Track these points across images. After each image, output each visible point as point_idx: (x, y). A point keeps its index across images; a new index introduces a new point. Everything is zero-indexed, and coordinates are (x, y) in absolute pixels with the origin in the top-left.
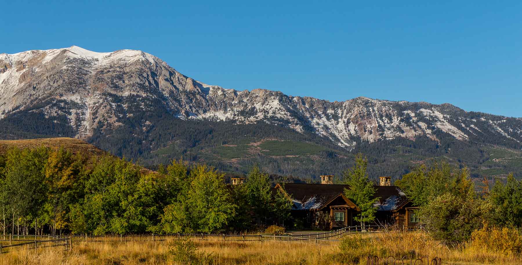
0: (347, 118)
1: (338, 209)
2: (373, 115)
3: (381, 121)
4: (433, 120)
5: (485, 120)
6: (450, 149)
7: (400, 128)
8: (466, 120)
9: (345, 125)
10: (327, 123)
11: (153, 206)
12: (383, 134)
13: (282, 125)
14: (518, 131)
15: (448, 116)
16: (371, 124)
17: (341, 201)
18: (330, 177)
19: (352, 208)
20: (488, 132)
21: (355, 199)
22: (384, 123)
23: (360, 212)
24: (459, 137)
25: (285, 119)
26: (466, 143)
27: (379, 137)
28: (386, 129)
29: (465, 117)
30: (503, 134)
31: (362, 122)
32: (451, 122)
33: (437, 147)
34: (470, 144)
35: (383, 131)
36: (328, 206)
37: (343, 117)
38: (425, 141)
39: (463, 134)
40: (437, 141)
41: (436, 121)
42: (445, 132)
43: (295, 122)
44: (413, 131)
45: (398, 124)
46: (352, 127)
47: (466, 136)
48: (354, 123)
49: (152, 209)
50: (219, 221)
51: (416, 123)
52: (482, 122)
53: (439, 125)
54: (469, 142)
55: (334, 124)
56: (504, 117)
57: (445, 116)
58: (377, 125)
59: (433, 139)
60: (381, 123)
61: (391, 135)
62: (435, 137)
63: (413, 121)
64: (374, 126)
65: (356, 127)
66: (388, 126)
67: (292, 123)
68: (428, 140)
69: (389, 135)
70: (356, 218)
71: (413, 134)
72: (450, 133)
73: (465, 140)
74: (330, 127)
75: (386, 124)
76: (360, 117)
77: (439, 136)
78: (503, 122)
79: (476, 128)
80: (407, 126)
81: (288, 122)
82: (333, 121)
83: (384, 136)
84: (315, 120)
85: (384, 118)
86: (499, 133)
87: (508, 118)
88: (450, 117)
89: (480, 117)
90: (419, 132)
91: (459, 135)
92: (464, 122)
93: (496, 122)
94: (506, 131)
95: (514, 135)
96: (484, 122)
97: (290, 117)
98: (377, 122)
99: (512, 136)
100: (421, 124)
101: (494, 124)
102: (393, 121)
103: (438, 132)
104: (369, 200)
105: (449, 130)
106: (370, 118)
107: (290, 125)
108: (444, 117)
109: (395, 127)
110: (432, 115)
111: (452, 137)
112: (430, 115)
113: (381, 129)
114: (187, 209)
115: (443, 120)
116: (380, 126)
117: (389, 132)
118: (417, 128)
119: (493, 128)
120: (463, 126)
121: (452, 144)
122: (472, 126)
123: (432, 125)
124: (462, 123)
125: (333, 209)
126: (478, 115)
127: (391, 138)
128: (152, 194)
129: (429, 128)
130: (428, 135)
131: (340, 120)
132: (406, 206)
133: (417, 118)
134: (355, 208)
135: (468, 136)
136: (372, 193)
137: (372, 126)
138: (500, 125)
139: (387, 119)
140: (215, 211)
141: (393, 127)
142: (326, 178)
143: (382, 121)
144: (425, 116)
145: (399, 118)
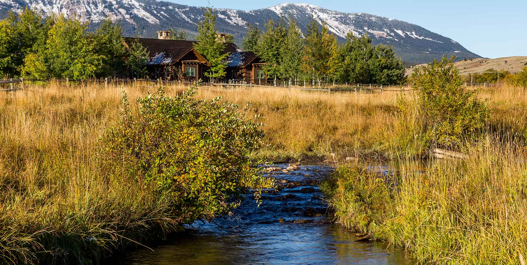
0: (60, 4)
1: (189, 64)
2: (82, 2)
3: (88, 7)
4: (131, 7)
5: (172, 8)
6: (144, 31)
7: (104, 13)
8: (157, 8)
9: (59, 10)
10: (45, 8)
11: (8, 56)
12: (90, 17)
13: (6, 9)
14: (198, 17)
15: (143, 5)
16: (80, 9)
17: (192, 55)
18: (167, 33)
19: (202, 63)
20: (175, 17)
21: (205, 54)
22: (91, 9)
23: (209, 68)
24: (152, 21)
25: (8, 4)
26: (157, 26)
27: (87, 20)
28: (93, 14)
29: (156, 5)
30: (187, 20)
31: (73, 7)
32: (145, 9)
33: (134, 29)
34: (160, 28)
35: (90, 15)
36: (180, 61)
37: (57, 4)
38: (125, 24)
39: (155, 19)
40: (134, 24)
41: (133, 8)
42: (141, 17)
43: (17, 7)
44: (115, 16)
45: (102, 10)
46: (64, 11)
47: (157, 20)
48: (66, 8)
49: (6, 59)
50: (85, 73)
51: (117, 9)
52: (170, 9)
53: (135, 11)
54: (160, 25)
55: (50, 9)
56: (187, 6)
57: (141, 4)
58: (85, 10)
59: (131, 23)
60: (89, 9)
61: (97, 19)
62: (132, 21)
63: (115, 8)
64: (83, 11)
65: (67, 12)
66: (94, 11)
67: (14, 7)
68: (127, 24)
69: (95, 18)
70: (206, 74)
71: (114, 18)
72: (145, 18)
73: (157, 24)
74: (46, 11)
75: (92, 10)
76: (71, 3)
77: (136, 20)
78: (187, 10)
79: (165, 15)
80: (110, 12)
81: (10, 6)
82: (49, 6)
83: (91, 19)
84: (34, 5)
85: (91, 5)
86: (183, 19)
87: (190, 7)
88: (144, 5)
89: (169, 6)
90: (120, 17)
91: (151, 20)
92: (156, 9)
93: (181, 10)
94: (189, 17)
95: (195, 20)
96: (172, 10)
97: (12, 3)
98: (85, 8)
99: (194, 21)
100: (121, 10)
101: (179, 12)
102: (98, 7)
103: (135, 17)
104: (220, 55)
105: (144, 15)
106: (80, 5)
107: (12, 9)
108: (139, 5)
109: (100, 12)
110: (130, 3)
111: (146, 22)
112: (128, 3)
113: (88, 13)
114: (46, 60)
115: (139, 7)
116: (87, 11)
117: (95, 16)
118: (118, 14)
119: (179, 15)
120: (155, 12)
121: (146, 27)
122: (162, 13)
123: (130, 11)
124: (154, 10)
125: (185, 63)
126: (167, 4)
127: (97, 22)
128: (5, 44)
129: (127, 13)
130: (127, 20)
131: (54, 5)
132: (253, 62)
133: (117, 5)
134: (206, 63)
135: (159, 21)
136: (222, 48)
137: (81, 11)
138: (184, 13)
139: (93, 6)
140: (81, 63)
141: (98, 12)
142: (163, 33)
143: (90, 7)
144: (124, 4)
145: (103, 5)
